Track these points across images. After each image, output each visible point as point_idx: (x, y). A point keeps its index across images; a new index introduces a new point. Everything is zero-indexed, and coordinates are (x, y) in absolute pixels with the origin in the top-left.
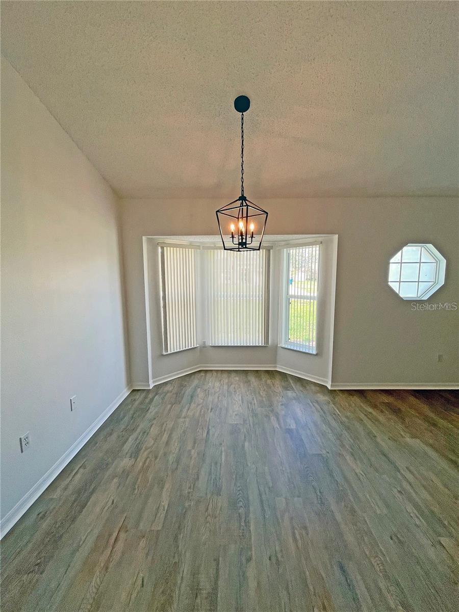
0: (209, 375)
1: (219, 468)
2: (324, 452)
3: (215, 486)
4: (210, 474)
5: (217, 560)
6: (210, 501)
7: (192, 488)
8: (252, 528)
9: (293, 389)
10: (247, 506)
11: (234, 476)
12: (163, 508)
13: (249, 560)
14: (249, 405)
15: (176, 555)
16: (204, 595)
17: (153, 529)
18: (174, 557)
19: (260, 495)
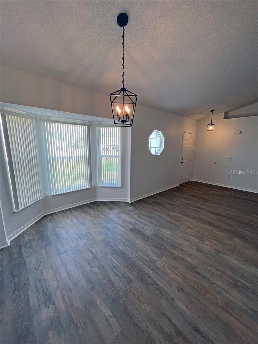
0: (55, 217)
1: (117, 268)
2: (153, 232)
3: (126, 279)
4: (116, 274)
5: (163, 314)
6: (131, 289)
7: (114, 290)
8: (160, 284)
9: (114, 208)
10: (149, 277)
11: (130, 267)
12: (109, 317)
13: (173, 300)
14: (100, 225)
15: (144, 333)
16: (175, 335)
17: (116, 334)
18: (144, 335)
19: (149, 267)
